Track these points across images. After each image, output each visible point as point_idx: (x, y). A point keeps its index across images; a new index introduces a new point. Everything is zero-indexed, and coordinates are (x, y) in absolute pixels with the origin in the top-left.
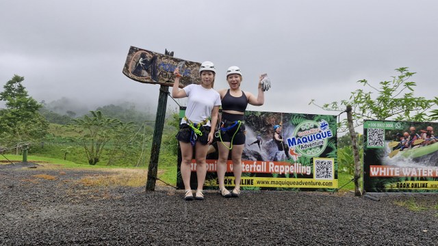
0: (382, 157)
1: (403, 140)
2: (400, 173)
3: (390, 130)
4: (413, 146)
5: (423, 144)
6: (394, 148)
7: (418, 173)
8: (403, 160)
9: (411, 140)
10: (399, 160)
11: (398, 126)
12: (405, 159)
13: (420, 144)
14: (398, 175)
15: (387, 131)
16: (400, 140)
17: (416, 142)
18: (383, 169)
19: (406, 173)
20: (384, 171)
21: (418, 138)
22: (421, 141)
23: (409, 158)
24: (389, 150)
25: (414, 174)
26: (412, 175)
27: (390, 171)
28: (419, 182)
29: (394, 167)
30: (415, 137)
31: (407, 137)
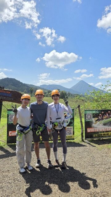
3: (94, 114)
4: (103, 119)
5: (107, 118)
6: (96, 121)
7: (105, 129)
9: (102, 117)
11: (97, 112)
12: (100, 124)
16: (98, 117)
17: (104, 118)
19: (101, 130)
20: (93, 130)
23: (102, 124)
26: (103, 131)
27: (95, 130)
28: (106, 133)
29: (96, 128)
30: (104, 116)
31: (101, 116)
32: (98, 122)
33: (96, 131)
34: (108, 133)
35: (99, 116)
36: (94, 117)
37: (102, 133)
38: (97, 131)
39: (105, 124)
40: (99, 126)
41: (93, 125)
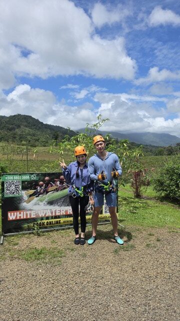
0: (20, 203)
1: (39, 188)
2: (36, 215)
3: (26, 181)
4: (47, 192)
5: (57, 190)
6: (30, 196)
7: (52, 213)
8: (39, 204)
9: (46, 187)
10: (35, 204)
11: (34, 178)
12: (40, 203)
13: (54, 190)
14: (35, 216)
15: (23, 182)
16: (35, 188)
17: (50, 189)
18: (20, 214)
19: (41, 215)
20: (22, 215)
21: (52, 186)
22: (54, 187)
23: (44, 202)
24: (25, 197)
25: (49, 214)
26: (47, 215)
27: (27, 214)
28: (54, 220)
29: (31, 210)
30: (50, 185)
31: (42, 185)
32: (35, 199)
33: (29, 217)
34: (58, 220)
35: (38, 185)
36: (24, 188)
37: (43, 221)
38: (32, 216)
39: (51, 203)
40: (37, 206)
41: (24, 204)
